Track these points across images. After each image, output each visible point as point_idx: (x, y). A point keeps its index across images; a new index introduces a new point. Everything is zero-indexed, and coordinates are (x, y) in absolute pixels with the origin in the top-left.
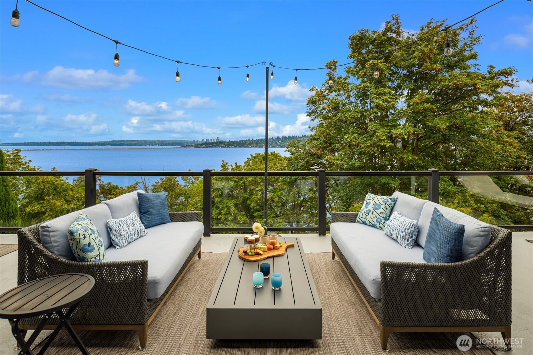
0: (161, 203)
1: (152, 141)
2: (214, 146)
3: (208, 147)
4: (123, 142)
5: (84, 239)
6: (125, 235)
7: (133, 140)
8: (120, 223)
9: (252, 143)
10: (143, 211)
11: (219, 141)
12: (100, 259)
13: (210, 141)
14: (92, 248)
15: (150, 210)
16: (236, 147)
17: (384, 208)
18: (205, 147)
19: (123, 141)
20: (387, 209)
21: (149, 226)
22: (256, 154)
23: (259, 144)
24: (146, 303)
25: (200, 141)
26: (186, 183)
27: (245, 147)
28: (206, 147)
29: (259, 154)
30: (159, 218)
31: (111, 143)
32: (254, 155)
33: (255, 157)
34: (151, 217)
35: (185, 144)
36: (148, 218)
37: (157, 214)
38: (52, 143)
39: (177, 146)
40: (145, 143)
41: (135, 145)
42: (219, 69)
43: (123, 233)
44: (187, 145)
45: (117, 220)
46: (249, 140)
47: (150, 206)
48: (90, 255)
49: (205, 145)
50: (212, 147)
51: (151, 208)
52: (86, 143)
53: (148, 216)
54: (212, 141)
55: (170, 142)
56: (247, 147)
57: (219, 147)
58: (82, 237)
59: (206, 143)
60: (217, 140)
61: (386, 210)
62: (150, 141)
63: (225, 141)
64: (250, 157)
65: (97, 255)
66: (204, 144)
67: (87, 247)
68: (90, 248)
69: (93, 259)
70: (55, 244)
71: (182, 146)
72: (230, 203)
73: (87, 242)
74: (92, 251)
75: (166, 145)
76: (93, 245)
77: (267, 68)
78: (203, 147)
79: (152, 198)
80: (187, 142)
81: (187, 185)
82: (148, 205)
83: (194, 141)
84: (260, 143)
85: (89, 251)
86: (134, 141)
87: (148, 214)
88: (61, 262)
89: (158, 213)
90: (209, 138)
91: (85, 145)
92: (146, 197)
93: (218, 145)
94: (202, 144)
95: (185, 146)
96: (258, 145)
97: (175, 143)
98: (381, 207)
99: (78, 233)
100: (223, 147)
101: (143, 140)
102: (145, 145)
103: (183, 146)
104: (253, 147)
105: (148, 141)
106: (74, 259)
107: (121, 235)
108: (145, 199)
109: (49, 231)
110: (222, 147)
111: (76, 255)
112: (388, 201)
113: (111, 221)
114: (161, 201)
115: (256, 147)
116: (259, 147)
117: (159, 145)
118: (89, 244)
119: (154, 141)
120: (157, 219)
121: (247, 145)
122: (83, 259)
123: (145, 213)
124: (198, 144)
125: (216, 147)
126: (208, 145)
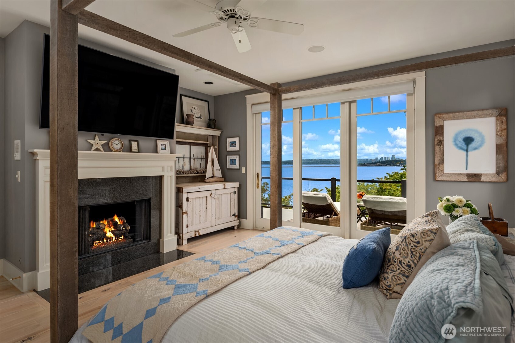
1: (327, 160)
3: (381, 166)
7: (310, 159)
11: (395, 159)
13: (384, 160)
25: (373, 160)
40: (321, 162)
49: (378, 164)
54: (387, 160)
57: (394, 166)
59: (380, 161)
60: (392, 158)
63: (402, 160)
66: (378, 162)
78: (376, 166)
90: (384, 157)
93: (393, 164)
94: (375, 163)
102: (321, 164)
110: (397, 166)
117: (333, 164)
124: (371, 163)
125: (390, 166)
126: (382, 164)
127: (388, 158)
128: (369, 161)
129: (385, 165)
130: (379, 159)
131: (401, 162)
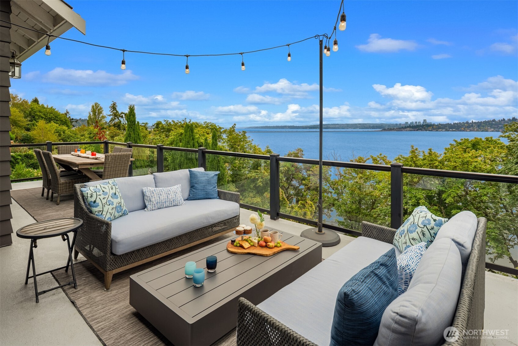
0: (207, 181)
1: (354, 124)
2: (420, 129)
3: (412, 130)
4: (329, 126)
5: (91, 197)
6: (154, 202)
8: (154, 191)
9: (472, 126)
12: (102, 214)
13: (415, 124)
14: (97, 205)
15: (195, 185)
16: (448, 131)
17: (419, 233)
18: (408, 131)
20: (424, 235)
21: (194, 199)
23: (482, 128)
25: (403, 124)
27: (461, 131)
28: (410, 131)
29: (468, 140)
30: (202, 193)
32: (459, 141)
34: (195, 191)
35: (386, 128)
36: (194, 191)
37: (201, 190)
38: (278, 126)
39: (378, 130)
40: (347, 126)
41: (339, 128)
42: (242, 54)
43: (153, 199)
44: (388, 129)
46: (467, 123)
47: (196, 182)
48: (94, 209)
49: (408, 129)
50: (417, 130)
51: (196, 184)
52: (301, 126)
53: (194, 190)
54: (418, 124)
55: (371, 126)
56: (463, 131)
57: (426, 131)
58: (89, 195)
59: (410, 126)
60: (423, 122)
61: (422, 237)
62: (352, 124)
63: (434, 124)
64: (454, 143)
65: (101, 211)
66: (408, 127)
67: (92, 203)
69: (96, 213)
71: (383, 130)
72: (419, 193)
73: (93, 199)
74: (96, 207)
75: (367, 128)
76: (98, 203)
77: (321, 42)
78: (406, 131)
79: (199, 175)
80: (389, 125)
82: (194, 181)
83: (397, 124)
84: (483, 126)
85: (94, 207)
86: (338, 124)
87: (194, 189)
89: (202, 188)
90: (414, 121)
91: (300, 128)
92: (194, 174)
93: (425, 128)
94: (405, 128)
95: (386, 129)
96: (480, 129)
97: (376, 126)
98: (416, 230)
99: (87, 192)
100: (432, 130)
102: (347, 129)
103: (385, 130)
104: (473, 131)
105: (350, 124)
107: (150, 201)
108: (193, 175)
110: (429, 130)
112: (429, 224)
113: (145, 189)
114: (208, 179)
115: (477, 131)
116: (482, 131)
117: (360, 129)
118: (95, 202)
120: (201, 194)
121: (464, 128)
123: (192, 187)
124: (401, 127)
125: (422, 131)
126: (413, 128)
127: (419, 122)
128: (398, 125)
129: (416, 129)
130: (409, 123)
131: (434, 127)
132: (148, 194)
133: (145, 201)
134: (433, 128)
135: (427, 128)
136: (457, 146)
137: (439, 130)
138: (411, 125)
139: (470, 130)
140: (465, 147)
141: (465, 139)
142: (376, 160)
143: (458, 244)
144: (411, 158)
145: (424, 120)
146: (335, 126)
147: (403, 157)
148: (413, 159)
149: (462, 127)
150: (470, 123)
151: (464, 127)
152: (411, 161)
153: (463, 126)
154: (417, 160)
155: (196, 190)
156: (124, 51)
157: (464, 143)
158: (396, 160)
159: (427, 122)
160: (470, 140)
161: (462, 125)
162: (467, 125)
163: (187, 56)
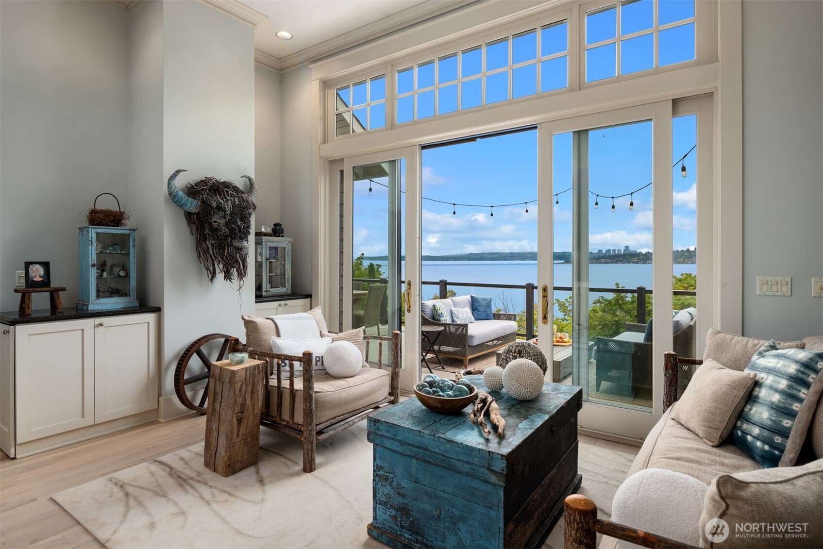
0: (486, 305)
2: (620, 261)
3: (608, 263)
4: (483, 256)
5: (440, 311)
8: (459, 311)
10: (474, 308)
12: (446, 322)
13: (612, 253)
18: (603, 263)
19: (484, 254)
21: (478, 319)
22: (682, 275)
24: (467, 347)
26: (565, 315)
28: (606, 263)
31: (468, 256)
32: (679, 276)
33: (680, 280)
36: (478, 314)
43: (460, 317)
45: (457, 309)
47: (479, 306)
48: (442, 319)
49: (603, 260)
50: (616, 262)
51: (480, 308)
54: (617, 253)
56: (683, 263)
57: (629, 263)
59: (605, 255)
62: (518, 253)
63: (640, 253)
65: (445, 319)
66: (602, 257)
68: (442, 315)
70: (427, 312)
74: (443, 317)
78: (600, 263)
79: (480, 300)
81: (567, 318)
82: (477, 305)
86: (497, 253)
88: (430, 321)
89: (484, 311)
90: (612, 248)
93: (627, 260)
100: (637, 263)
101: (510, 253)
105: (516, 253)
106: (435, 320)
107: (458, 318)
108: (475, 300)
109: (424, 306)
110: (634, 263)
111: (436, 318)
113: (453, 309)
114: (487, 303)
118: (442, 313)
119: (525, 253)
120: (483, 315)
122: (439, 320)
123: (475, 310)
124: (592, 258)
126: (610, 259)
127: (618, 250)
129: (614, 261)
130: (604, 251)
132: (455, 312)
133: (454, 318)
134: (639, 258)
135: (631, 259)
136: (676, 284)
137: (648, 262)
138: (607, 255)
139: (692, 261)
140: (686, 286)
141: (686, 274)
142: (564, 305)
143: (690, 314)
144: (616, 300)
145: (626, 247)
146: (492, 256)
147: (605, 300)
148: (619, 303)
149: (681, 258)
150: (693, 251)
151: (684, 257)
152: (615, 305)
153: (682, 256)
154: (623, 303)
155: (479, 312)
156: (454, 204)
157: (685, 280)
158: (595, 303)
159: (631, 250)
160: (693, 276)
161: (680, 255)
162: (688, 254)
163: (492, 207)
